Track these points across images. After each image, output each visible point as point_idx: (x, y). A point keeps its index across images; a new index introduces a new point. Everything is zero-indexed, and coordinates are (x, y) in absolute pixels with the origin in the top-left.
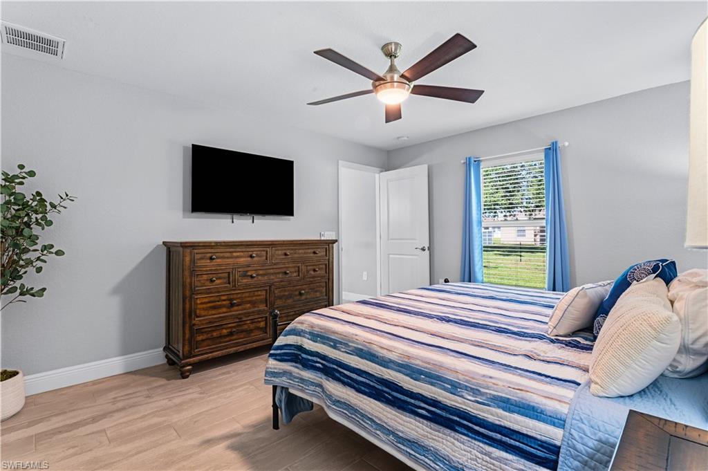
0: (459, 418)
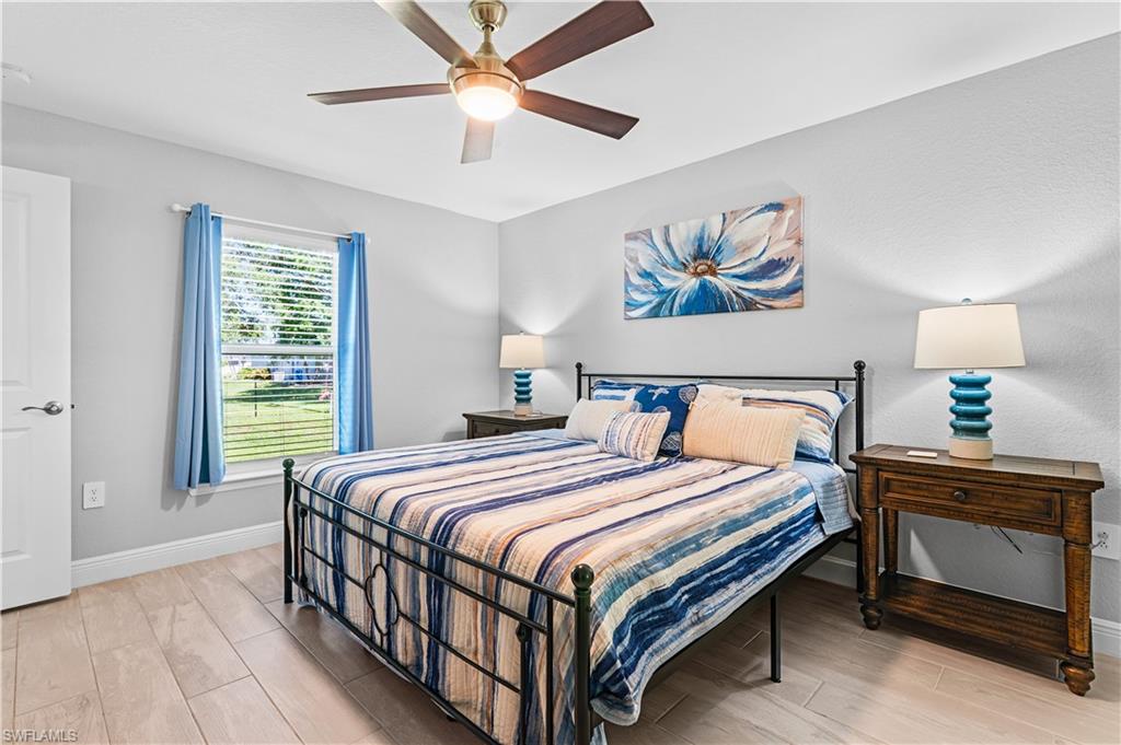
0: (685, 585)
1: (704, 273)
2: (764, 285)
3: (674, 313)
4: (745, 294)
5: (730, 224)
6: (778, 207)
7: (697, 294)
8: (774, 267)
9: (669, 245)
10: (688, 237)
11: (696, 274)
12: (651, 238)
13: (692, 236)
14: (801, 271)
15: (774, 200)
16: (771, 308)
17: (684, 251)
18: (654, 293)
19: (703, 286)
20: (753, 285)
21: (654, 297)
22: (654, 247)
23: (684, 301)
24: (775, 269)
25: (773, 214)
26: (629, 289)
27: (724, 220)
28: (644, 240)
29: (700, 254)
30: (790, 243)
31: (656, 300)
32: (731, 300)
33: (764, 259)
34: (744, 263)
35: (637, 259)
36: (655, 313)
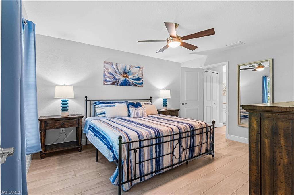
1: (126, 77)
2: (137, 82)
3: (119, 85)
4: (134, 83)
5: (131, 68)
6: (140, 68)
7: (124, 82)
8: (138, 79)
9: (117, 68)
10: (122, 68)
11: (124, 77)
12: (112, 65)
13: (123, 68)
14: (143, 81)
15: (139, 66)
16: (138, 86)
17: (121, 71)
18: (113, 79)
19: (125, 80)
20: (135, 81)
21: (113, 80)
22: (113, 67)
23: (121, 82)
24: (139, 79)
25: (139, 69)
26: (106, 77)
27: (130, 67)
28: (110, 65)
29: (125, 73)
30: (141, 75)
31: (114, 81)
32: (131, 84)
33: (137, 77)
34: (134, 77)
35: (108, 69)
36: (113, 84)
